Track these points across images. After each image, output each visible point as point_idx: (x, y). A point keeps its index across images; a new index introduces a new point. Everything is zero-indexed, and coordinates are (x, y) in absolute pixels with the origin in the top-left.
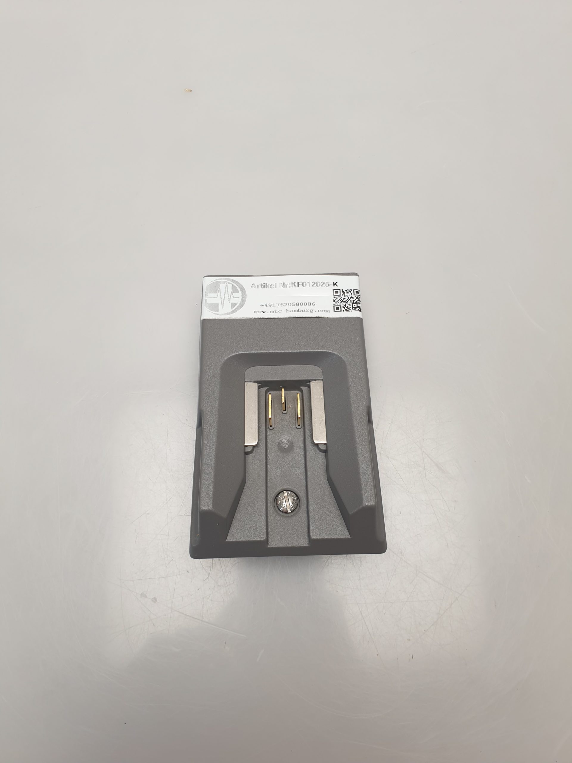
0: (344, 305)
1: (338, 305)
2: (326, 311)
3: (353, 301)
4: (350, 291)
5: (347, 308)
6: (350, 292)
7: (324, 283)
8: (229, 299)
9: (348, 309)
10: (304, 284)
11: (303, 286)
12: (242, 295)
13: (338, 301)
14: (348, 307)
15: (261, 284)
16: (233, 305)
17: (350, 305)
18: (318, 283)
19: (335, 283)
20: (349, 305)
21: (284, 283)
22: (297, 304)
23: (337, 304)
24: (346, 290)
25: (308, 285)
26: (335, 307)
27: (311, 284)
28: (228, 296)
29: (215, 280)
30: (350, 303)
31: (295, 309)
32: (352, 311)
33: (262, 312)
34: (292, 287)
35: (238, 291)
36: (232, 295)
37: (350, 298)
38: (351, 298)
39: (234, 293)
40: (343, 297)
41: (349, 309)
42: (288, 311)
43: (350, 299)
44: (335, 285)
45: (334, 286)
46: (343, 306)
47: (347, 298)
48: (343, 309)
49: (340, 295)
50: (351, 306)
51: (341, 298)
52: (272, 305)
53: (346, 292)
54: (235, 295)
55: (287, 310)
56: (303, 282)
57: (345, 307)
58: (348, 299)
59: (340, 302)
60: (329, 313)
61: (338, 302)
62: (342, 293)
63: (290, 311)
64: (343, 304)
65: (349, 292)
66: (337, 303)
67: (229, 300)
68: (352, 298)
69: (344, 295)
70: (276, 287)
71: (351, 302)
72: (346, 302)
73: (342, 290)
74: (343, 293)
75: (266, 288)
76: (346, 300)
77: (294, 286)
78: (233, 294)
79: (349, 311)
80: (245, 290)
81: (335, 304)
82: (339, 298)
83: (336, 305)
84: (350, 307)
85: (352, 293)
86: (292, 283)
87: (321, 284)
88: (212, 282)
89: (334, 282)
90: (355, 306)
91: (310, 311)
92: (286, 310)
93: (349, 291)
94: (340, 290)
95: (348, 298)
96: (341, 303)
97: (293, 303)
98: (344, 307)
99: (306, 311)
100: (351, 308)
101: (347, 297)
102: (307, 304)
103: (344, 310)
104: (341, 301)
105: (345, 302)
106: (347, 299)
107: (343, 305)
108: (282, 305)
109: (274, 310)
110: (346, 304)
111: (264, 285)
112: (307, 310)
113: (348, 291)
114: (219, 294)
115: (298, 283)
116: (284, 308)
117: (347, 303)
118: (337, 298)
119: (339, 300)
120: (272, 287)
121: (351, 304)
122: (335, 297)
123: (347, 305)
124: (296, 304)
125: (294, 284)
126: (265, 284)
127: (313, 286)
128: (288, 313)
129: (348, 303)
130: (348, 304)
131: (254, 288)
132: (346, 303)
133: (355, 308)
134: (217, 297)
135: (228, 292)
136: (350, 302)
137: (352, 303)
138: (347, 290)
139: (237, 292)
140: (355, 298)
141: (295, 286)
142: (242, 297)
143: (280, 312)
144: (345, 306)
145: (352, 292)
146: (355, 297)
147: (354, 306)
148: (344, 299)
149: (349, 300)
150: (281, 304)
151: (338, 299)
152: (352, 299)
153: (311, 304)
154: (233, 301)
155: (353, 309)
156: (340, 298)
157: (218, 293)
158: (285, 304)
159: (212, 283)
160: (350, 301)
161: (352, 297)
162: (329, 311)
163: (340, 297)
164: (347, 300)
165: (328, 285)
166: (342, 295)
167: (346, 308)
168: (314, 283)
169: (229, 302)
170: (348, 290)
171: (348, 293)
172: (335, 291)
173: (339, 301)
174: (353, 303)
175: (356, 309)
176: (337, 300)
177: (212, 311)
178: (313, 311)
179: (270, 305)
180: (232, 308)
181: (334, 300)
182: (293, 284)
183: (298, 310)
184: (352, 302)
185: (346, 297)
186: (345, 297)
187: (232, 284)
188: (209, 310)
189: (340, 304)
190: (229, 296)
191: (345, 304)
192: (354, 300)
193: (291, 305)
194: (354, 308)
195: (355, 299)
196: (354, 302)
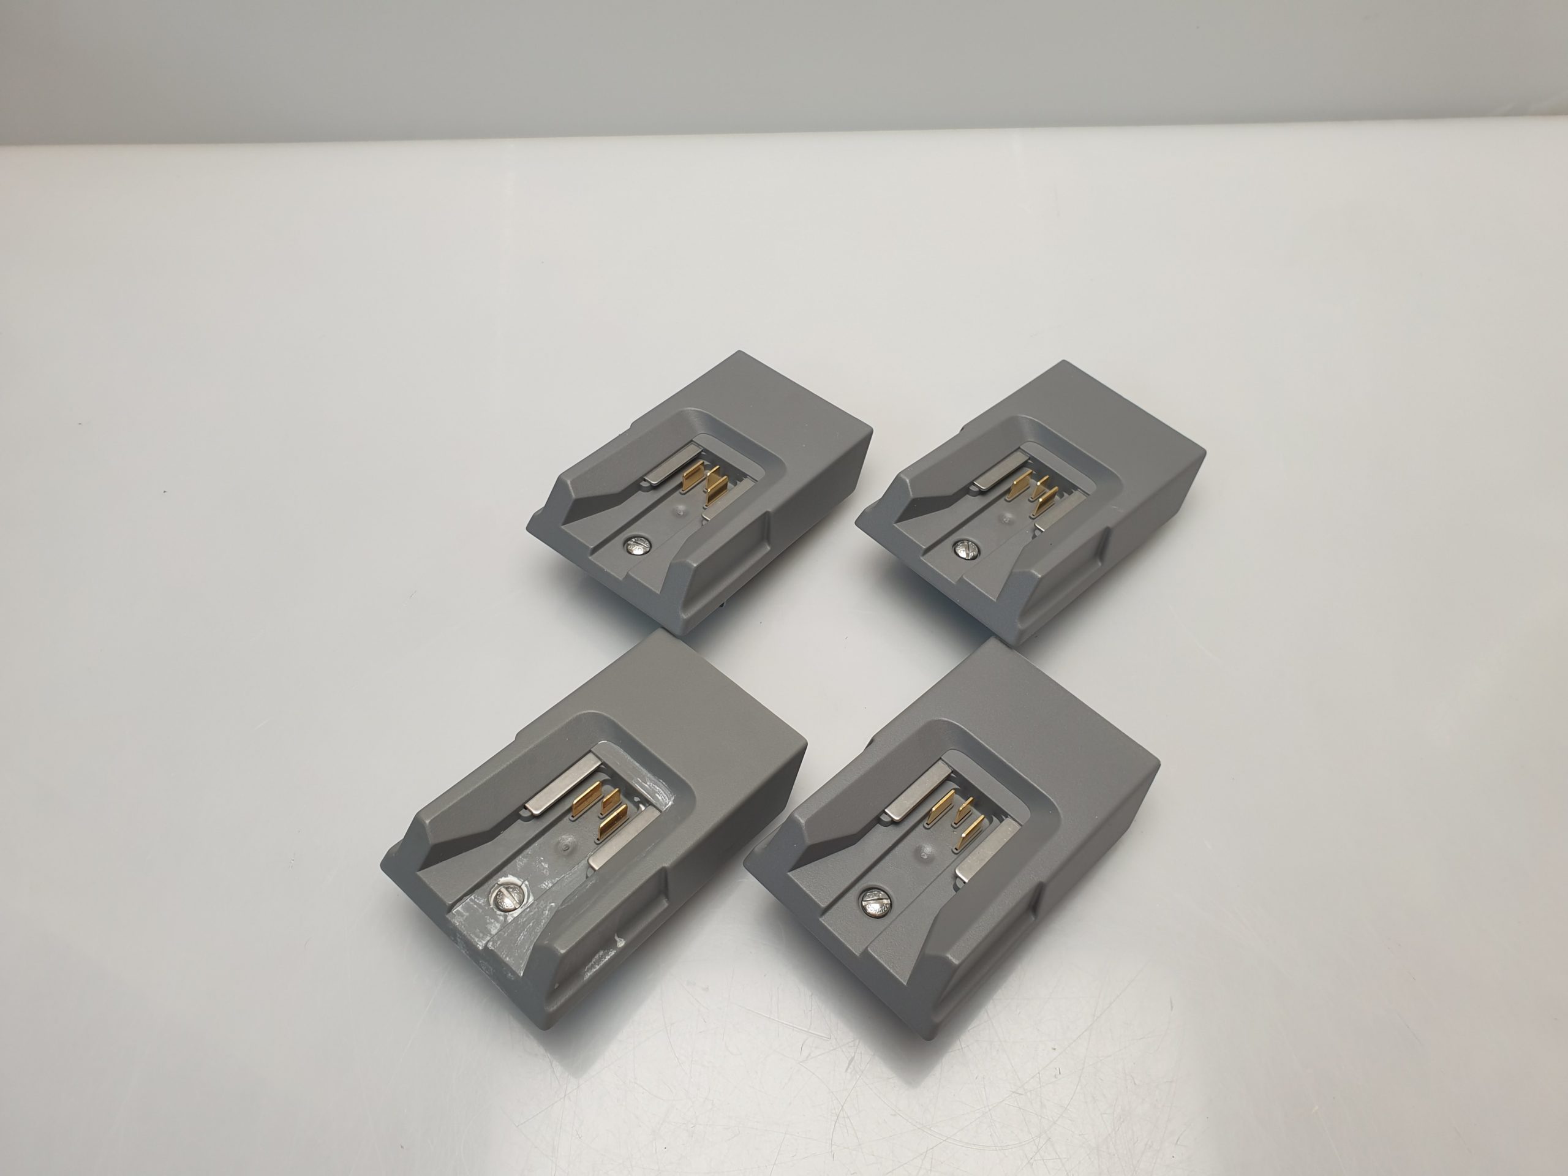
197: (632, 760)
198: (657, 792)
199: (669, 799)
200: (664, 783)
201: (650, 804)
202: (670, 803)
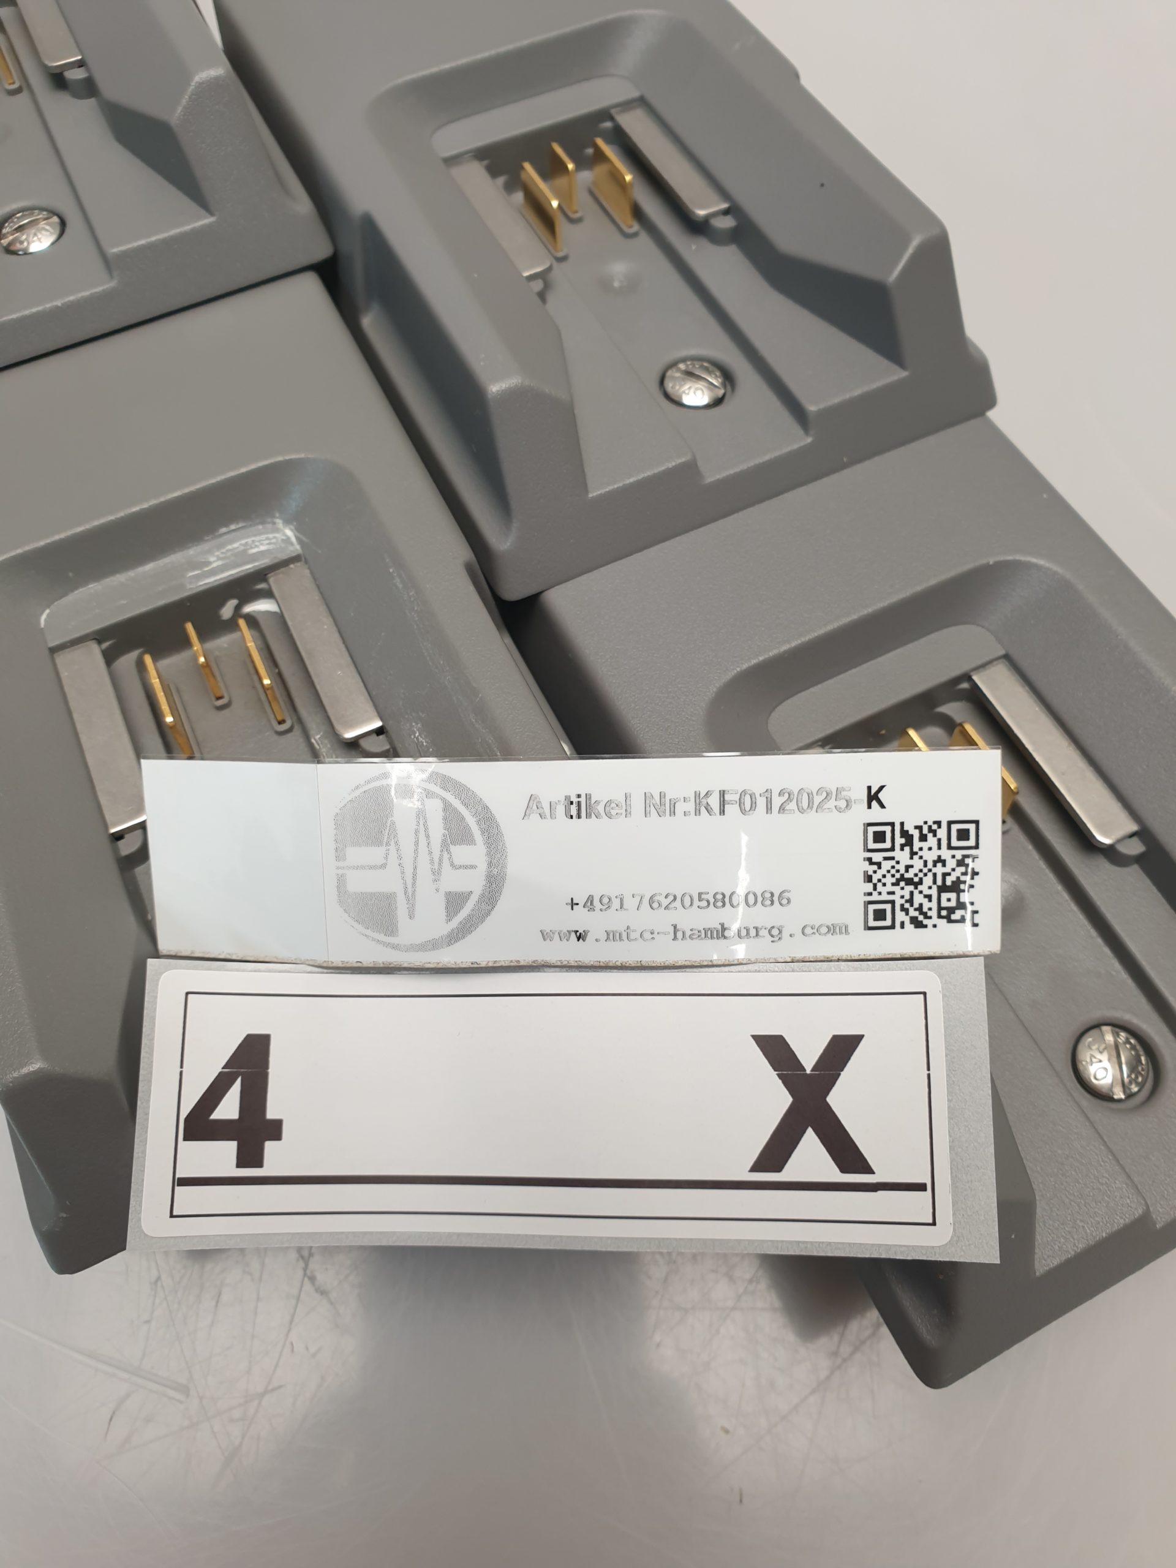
0: (907, 897)
1: (885, 897)
2: (832, 929)
3: (945, 875)
4: (935, 827)
5: (916, 914)
6: (934, 833)
7: (828, 794)
8: (437, 874)
9: (921, 918)
10: (747, 802)
11: (743, 812)
12: (488, 854)
13: (884, 880)
14: (921, 905)
15: (567, 798)
16: (454, 901)
17: (929, 897)
18: (805, 797)
19: (873, 791)
20: (926, 896)
21: (662, 795)
22: (716, 901)
23: (880, 893)
24: (916, 827)
25: (761, 802)
26: (872, 908)
27: (777, 802)
28: (432, 862)
29: (368, 782)
30: (930, 888)
31: (707, 927)
32: (935, 926)
33: (573, 934)
34: (697, 812)
35: (472, 835)
36: (446, 856)
37: (930, 865)
38: (935, 864)
39: (453, 843)
40: (903, 856)
41: (927, 917)
42: (680, 935)
43: (930, 870)
44: (874, 803)
45: (869, 807)
46: (903, 901)
47: (922, 862)
48: (900, 916)
49: (892, 849)
50: (934, 904)
51: (898, 862)
52: (613, 899)
53: (916, 834)
54: (461, 853)
55: (675, 927)
56: (744, 792)
57: (912, 905)
58: (925, 870)
59: (893, 884)
60: (844, 935)
61: (884, 885)
62: (899, 841)
63: (688, 933)
64: (902, 892)
65: (930, 836)
66: (879, 885)
67: (435, 880)
68: (939, 865)
69: (907, 849)
70: (628, 813)
71: (935, 882)
72: (916, 885)
73: (902, 824)
74: (903, 841)
75: (588, 816)
76: (916, 875)
77: (703, 809)
78: (452, 848)
79: (926, 926)
80: (498, 826)
81: (870, 894)
82: (887, 865)
83: (875, 897)
84: (930, 909)
85: (939, 840)
86: (697, 795)
87: (817, 799)
88: (357, 788)
89: (869, 788)
90: (949, 900)
91: (770, 932)
92: (672, 928)
93: (930, 830)
94: (892, 824)
95: (925, 862)
96: (896, 889)
97: (700, 894)
98: (907, 905)
99: (753, 932)
100: (933, 913)
101: (921, 857)
102: (760, 899)
103: (907, 920)
104: (894, 880)
105: (909, 882)
106: (921, 871)
107: (902, 897)
108: (655, 905)
109: (621, 928)
110: (916, 892)
111: (579, 803)
112: (756, 929)
113: (925, 830)
114: (393, 848)
115: (722, 793)
116: (662, 920)
117: (920, 888)
118: (879, 865)
119: (888, 876)
120: (613, 812)
121: (934, 892)
122: (870, 860)
123: (918, 899)
124: (712, 901)
125: (704, 802)
126: (583, 800)
127: (782, 809)
128: (679, 942)
129: (923, 888)
130: (921, 892)
131: (535, 817)
132: (916, 888)
133: (951, 910)
134: (383, 866)
135: (428, 837)
136: (931, 883)
137: (939, 887)
138: (921, 823)
139: (465, 838)
140: (951, 863)
141: (709, 810)
142: (490, 864)
143: (647, 935)
144: (911, 901)
145: (942, 833)
146: (953, 857)
147: (944, 904)
148: (908, 868)
149: (925, 875)
150: (651, 900)
151: (883, 871)
152: (939, 870)
153: (776, 899)
154: (454, 881)
155: (940, 916)
156: (893, 863)
157: (388, 844)
158: (666, 897)
159: (358, 793)
160: (930, 875)
161: (939, 857)
162: (846, 927)
163: (893, 858)
164: (921, 875)
165: (843, 804)
166: (902, 849)
167: (913, 913)
168: (786, 795)
169: (437, 890)
170: (926, 823)
171: (923, 838)
172: (871, 830)
173: (889, 880)
174: (943, 889)
175: (953, 917)
176: (878, 875)
177: (369, 932)
178: (780, 932)
179: (605, 900)
180: (449, 918)
181: (866, 873)
182: (700, 803)
183: (719, 927)
184: (939, 882)
185: (916, 857)
186: (911, 858)
187: (444, 800)
188: (360, 928)
189: (889, 893)
190: (436, 860)
191: (912, 893)
192: (949, 874)
193: (691, 905)
194: (944, 913)
195: (953, 870)
196: (949, 883)
197: (131, 574)
198: (245, 551)
199: (277, 530)
200: (233, 527)
201: (261, 575)
202: (289, 533)
